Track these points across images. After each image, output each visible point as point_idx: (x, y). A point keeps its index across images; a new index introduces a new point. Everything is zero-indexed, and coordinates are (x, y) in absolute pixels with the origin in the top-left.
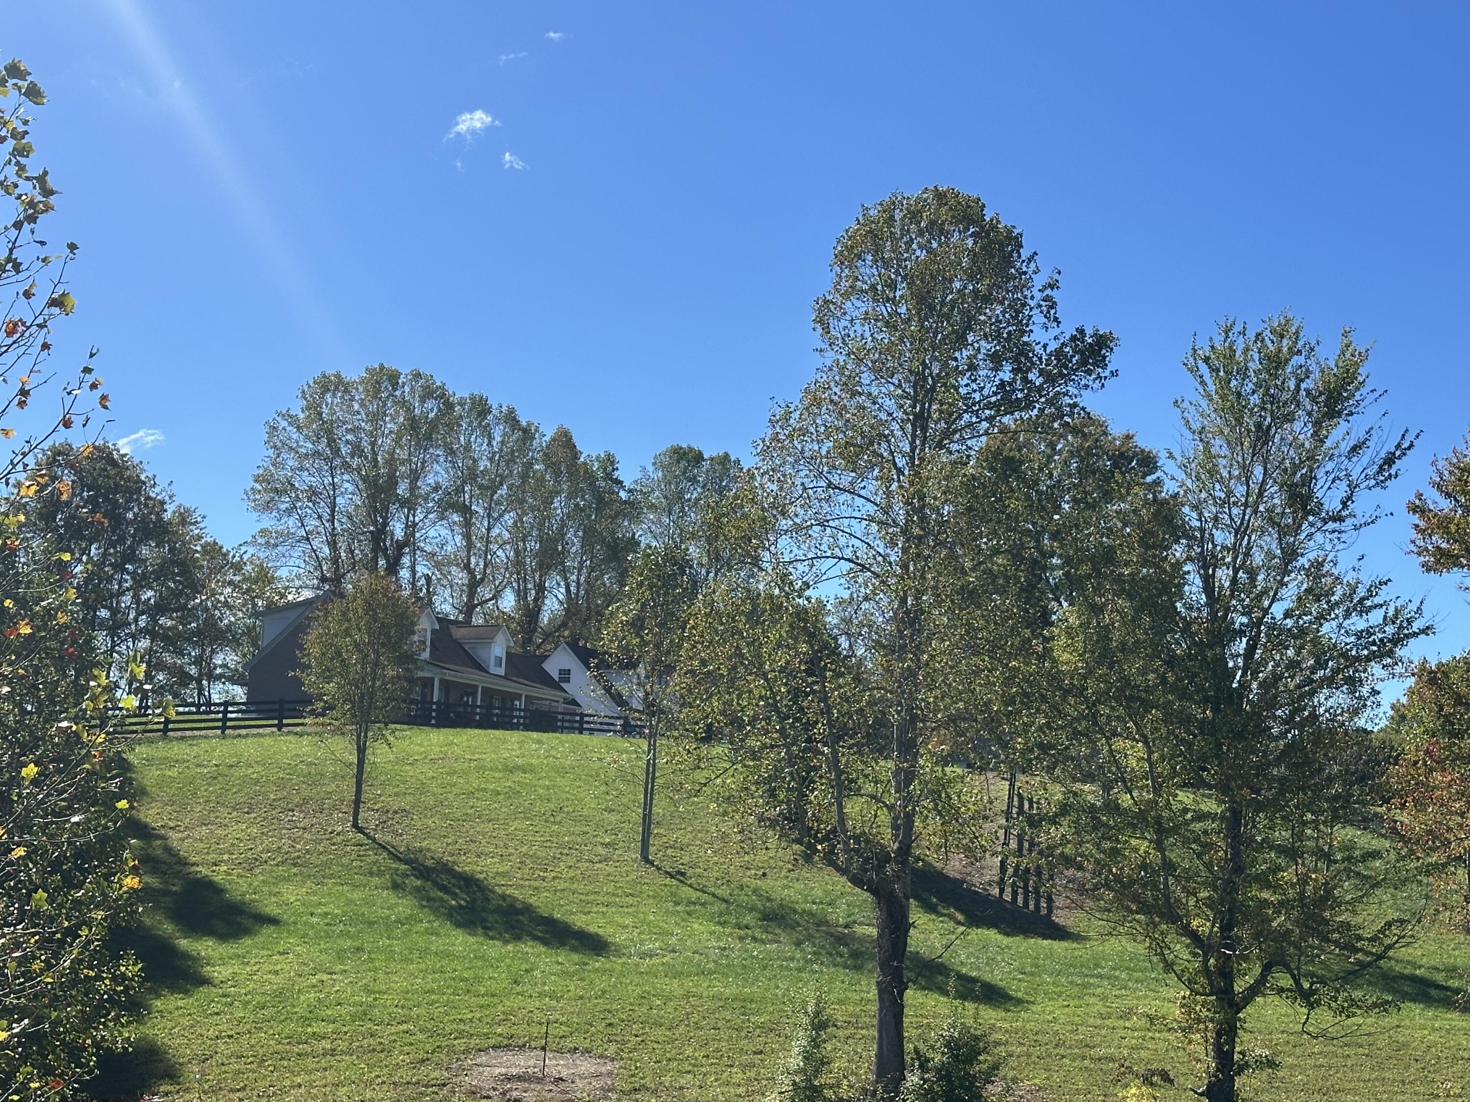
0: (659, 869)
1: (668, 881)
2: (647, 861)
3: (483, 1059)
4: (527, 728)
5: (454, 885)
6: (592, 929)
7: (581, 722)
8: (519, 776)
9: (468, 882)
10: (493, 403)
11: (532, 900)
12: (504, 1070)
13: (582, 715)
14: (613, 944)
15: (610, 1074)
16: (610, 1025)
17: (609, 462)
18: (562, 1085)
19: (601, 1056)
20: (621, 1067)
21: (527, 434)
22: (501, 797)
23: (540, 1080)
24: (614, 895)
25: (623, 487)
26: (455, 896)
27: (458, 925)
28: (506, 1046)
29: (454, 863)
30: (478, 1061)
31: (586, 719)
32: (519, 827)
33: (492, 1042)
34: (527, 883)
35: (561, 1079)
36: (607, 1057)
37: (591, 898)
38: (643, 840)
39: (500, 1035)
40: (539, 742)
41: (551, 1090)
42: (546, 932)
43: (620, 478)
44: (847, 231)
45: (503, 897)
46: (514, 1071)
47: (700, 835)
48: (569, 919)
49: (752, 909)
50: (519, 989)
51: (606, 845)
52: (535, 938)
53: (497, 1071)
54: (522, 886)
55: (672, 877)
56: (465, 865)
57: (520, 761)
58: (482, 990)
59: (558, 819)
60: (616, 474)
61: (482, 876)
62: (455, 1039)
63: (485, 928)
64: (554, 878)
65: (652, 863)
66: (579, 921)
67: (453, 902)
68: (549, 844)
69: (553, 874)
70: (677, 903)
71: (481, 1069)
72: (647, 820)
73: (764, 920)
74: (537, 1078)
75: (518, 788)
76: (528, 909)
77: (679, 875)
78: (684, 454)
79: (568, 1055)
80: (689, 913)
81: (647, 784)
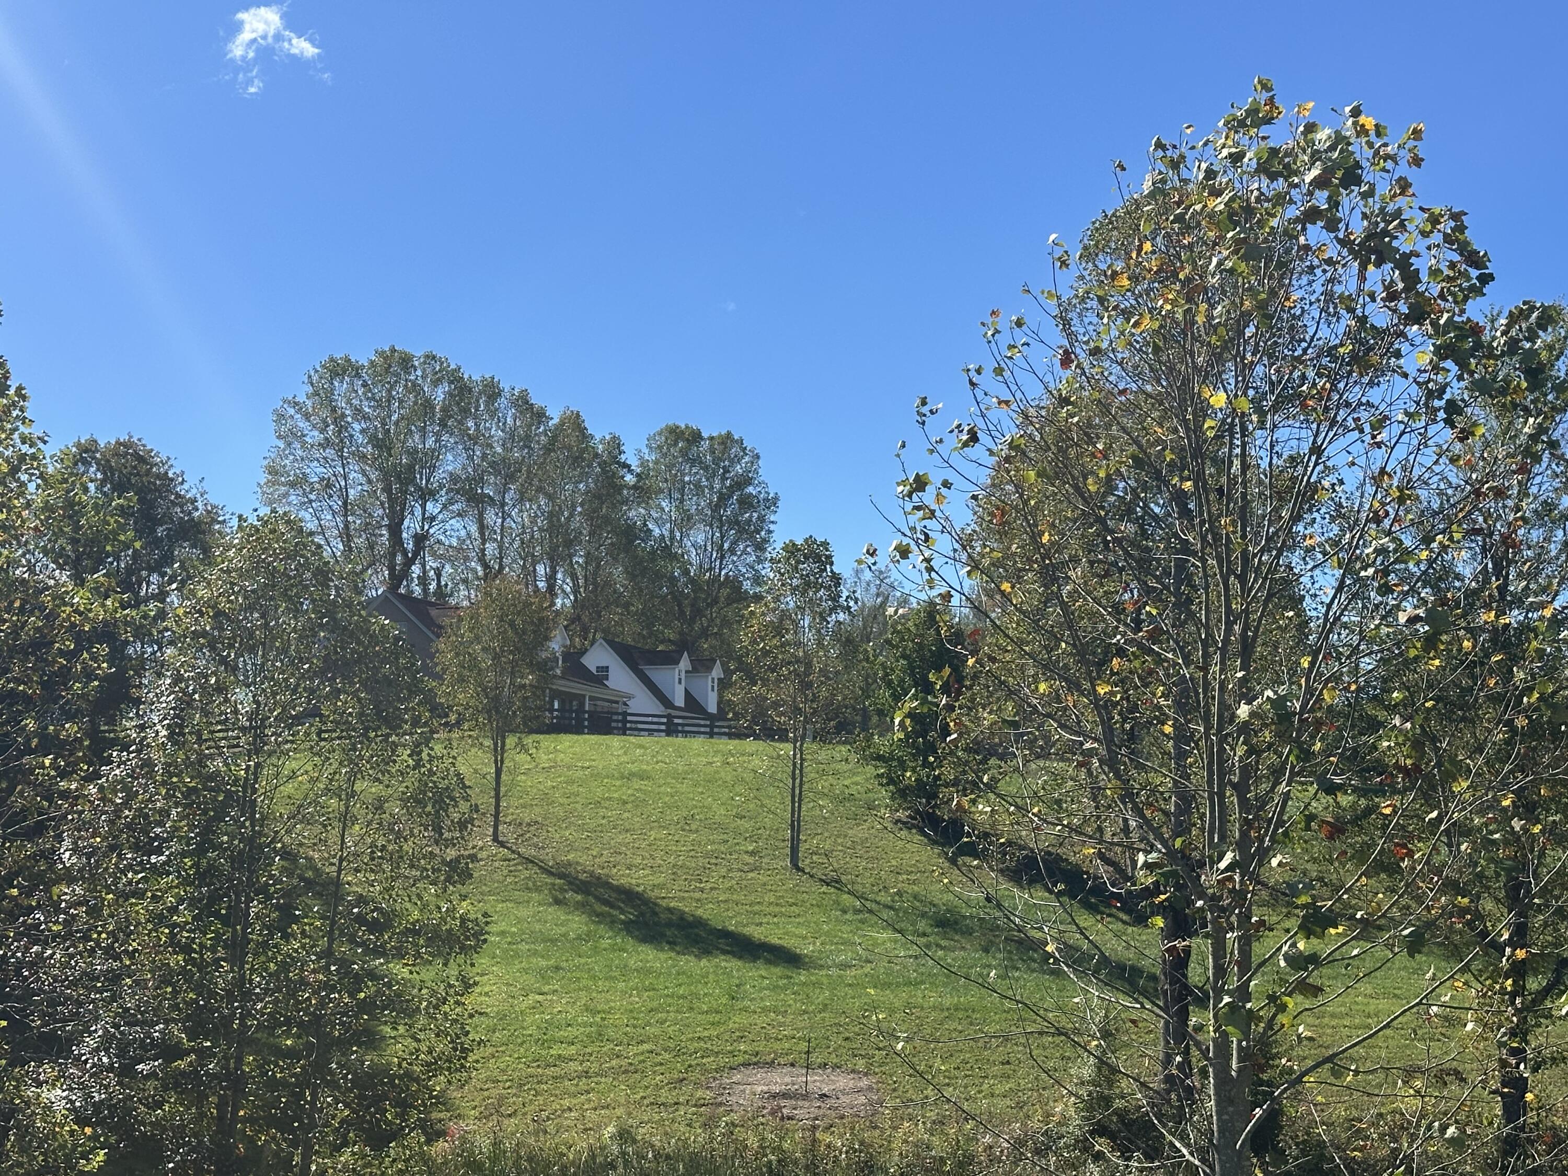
0: (812, 876)
1: (824, 889)
2: (799, 869)
3: (737, 1077)
5: (618, 900)
6: (775, 941)
8: (637, 784)
9: (629, 896)
10: (505, 385)
11: (699, 912)
12: (765, 1088)
14: (806, 956)
15: (870, 1088)
16: (847, 1039)
17: (615, 445)
18: (831, 1102)
19: (853, 1071)
20: (879, 1082)
21: (540, 416)
22: (629, 806)
23: (806, 1097)
24: (777, 905)
25: (630, 471)
26: (623, 912)
27: (644, 940)
28: (755, 1064)
29: (607, 876)
30: (734, 1079)
32: (658, 836)
33: (740, 1059)
34: (686, 895)
35: (825, 1095)
36: (860, 1072)
37: (757, 908)
38: (792, 847)
39: (745, 1052)
41: (819, 1107)
42: (730, 945)
43: (628, 462)
45: (670, 910)
46: (776, 1089)
47: (839, 841)
48: (747, 931)
49: (924, 915)
50: (739, 1005)
51: (752, 853)
52: (725, 952)
53: (759, 1089)
54: (683, 898)
55: (828, 885)
56: (623, 877)
57: (634, 768)
58: (705, 1008)
59: (694, 827)
60: (623, 458)
61: (641, 889)
62: (703, 1057)
63: (669, 943)
64: (712, 889)
65: (803, 871)
66: (757, 933)
67: (623, 917)
68: (692, 853)
69: (709, 885)
70: (845, 912)
71: (742, 1088)
72: (796, 826)
73: (937, 926)
74: (802, 1095)
75: (643, 796)
76: (699, 923)
77: (835, 883)
78: (682, 433)
79: (820, 1071)
80: (862, 922)
81: (793, 789)
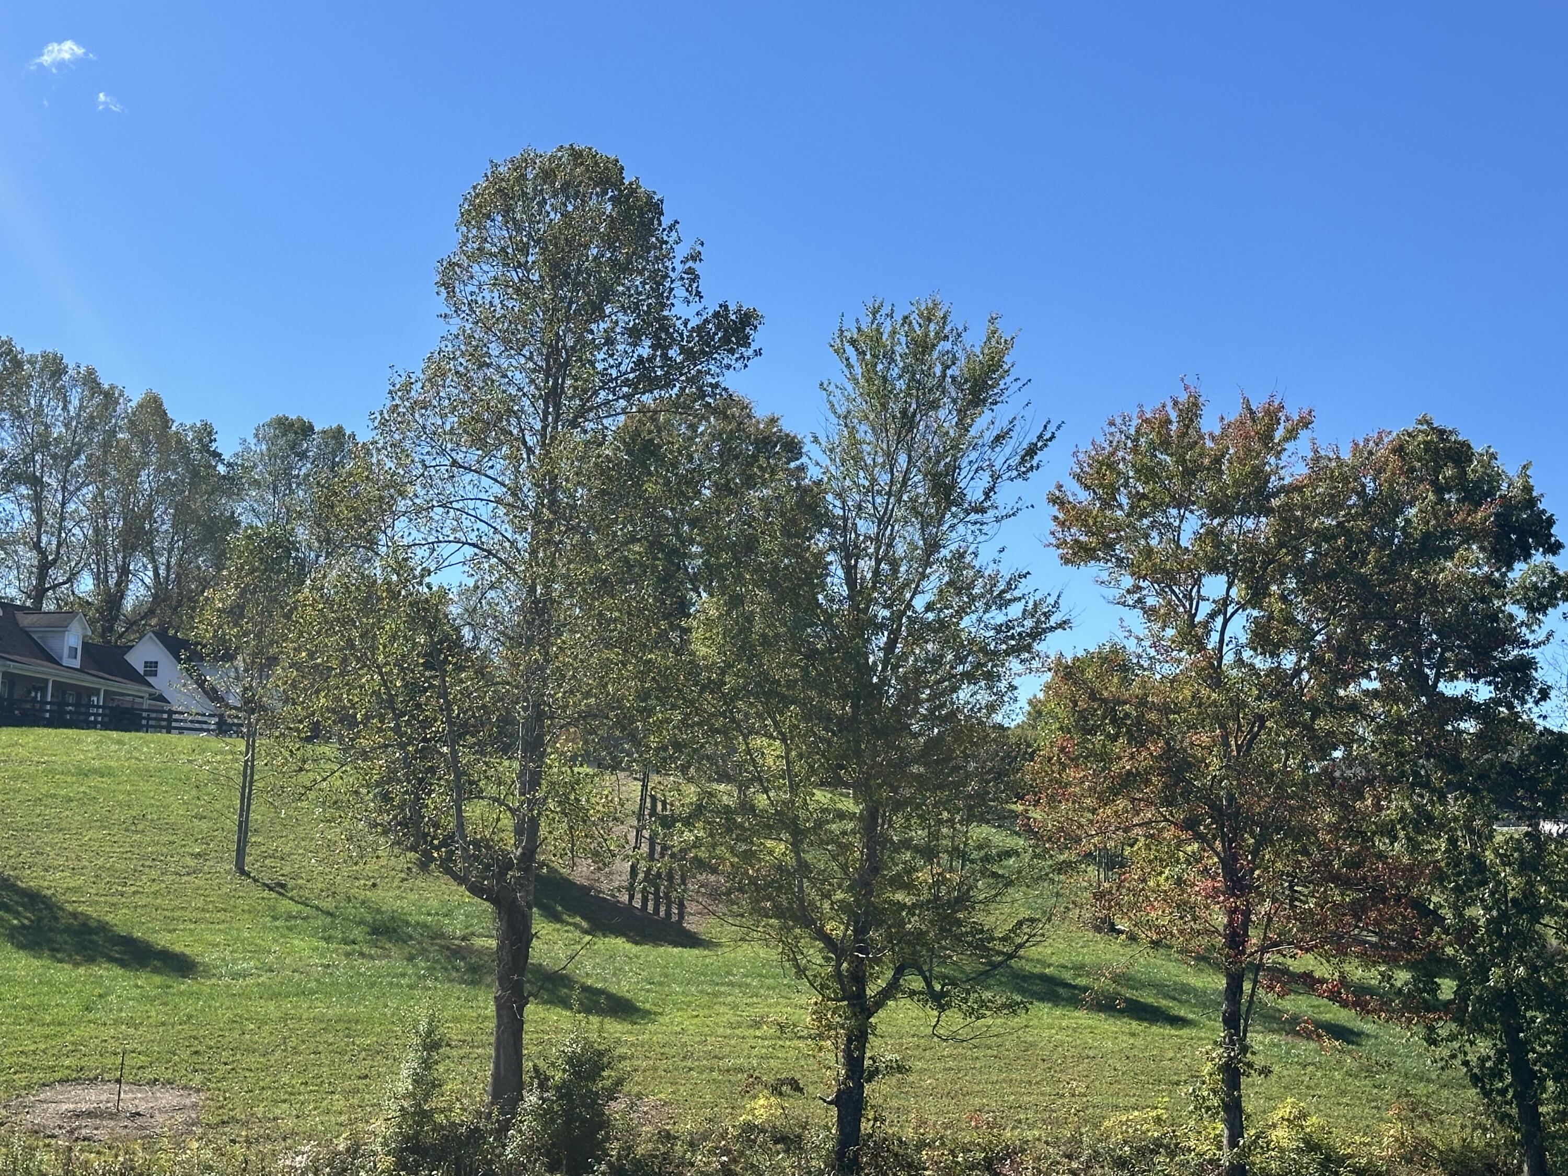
0: (255, 880)
1: (266, 894)
2: (243, 872)
3: (48, 1094)
4: (106, 727)
5: (17, 903)
6: (178, 948)
7: (169, 720)
8: (95, 781)
9: (33, 898)
10: (70, 362)
11: (109, 918)
12: (72, 1107)
13: (171, 713)
14: (202, 964)
15: (194, 1106)
16: (196, 1052)
17: (206, 433)
18: (139, 1121)
19: (185, 1087)
20: (208, 1099)
21: (110, 398)
22: (73, 804)
23: (113, 1116)
24: (203, 910)
25: (222, 461)
26: (17, 915)
27: (21, 947)
28: (75, 1079)
29: (17, 878)
30: (42, 1097)
31: (176, 716)
32: (95, 836)
33: (58, 1076)
34: (103, 899)
35: (138, 1114)
36: (191, 1088)
37: (177, 914)
38: (238, 850)
39: (68, 1068)
40: (120, 742)
41: (126, 1127)
42: (123, 953)
43: (219, 451)
44: (475, 188)
45: (74, 915)
46: (84, 1107)
47: (303, 843)
48: (152, 938)
49: (361, 922)
50: (91, 1016)
51: (198, 856)
52: (111, 960)
53: (64, 1107)
54: (97, 903)
55: (271, 889)
56: (30, 880)
57: (96, 764)
58: (48, 1019)
59: (140, 827)
60: (214, 446)
61: (49, 892)
62: (15, 1073)
63: (53, 950)
64: (135, 893)
65: (248, 875)
66: (163, 940)
67: (15, 922)
68: (129, 855)
69: (133, 889)
70: (275, 918)
71: (45, 1106)
72: (243, 828)
73: (374, 934)
74: (111, 1114)
75: (94, 794)
76: (103, 928)
77: (280, 888)
78: (292, 425)
79: (147, 1088)
80: (289, 929)
81: (244, 788)
